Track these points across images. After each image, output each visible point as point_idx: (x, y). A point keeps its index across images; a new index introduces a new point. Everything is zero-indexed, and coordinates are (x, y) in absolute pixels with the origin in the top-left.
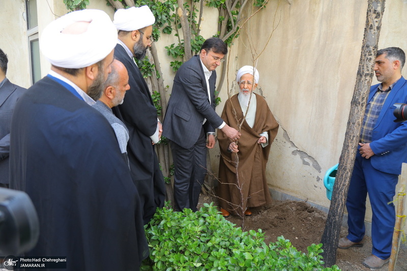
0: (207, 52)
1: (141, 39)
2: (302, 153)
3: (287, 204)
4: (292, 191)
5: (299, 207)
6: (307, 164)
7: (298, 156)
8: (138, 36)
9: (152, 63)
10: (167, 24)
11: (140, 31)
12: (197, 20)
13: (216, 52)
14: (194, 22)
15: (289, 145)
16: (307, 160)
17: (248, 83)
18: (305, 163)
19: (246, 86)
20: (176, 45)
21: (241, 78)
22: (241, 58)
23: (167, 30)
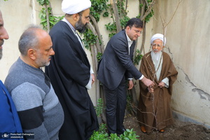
0: (131, 28)
1: (80, 19)
2: (200, 91)
3: (189, 125)
4: (193, 116)
5: (198, 129)
6: (204, 98)
7: (197, 93)
8: (78, 17)
9: (96, 35)
10: (104, 11)
11: (80, 14)
12: (124, 7)
13: (137, 27)
14: (123, 9)
15: (190, 84)
16: (203, 95)
17: (158, 45)
18: (202, 97)
19: (156, 47)
20: (112, 23)
21: (154, 42)
22: (155, 29)
23: (105, 14)
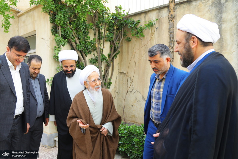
20: (94, 58)
22: (120, 63)
23: (90, 52)
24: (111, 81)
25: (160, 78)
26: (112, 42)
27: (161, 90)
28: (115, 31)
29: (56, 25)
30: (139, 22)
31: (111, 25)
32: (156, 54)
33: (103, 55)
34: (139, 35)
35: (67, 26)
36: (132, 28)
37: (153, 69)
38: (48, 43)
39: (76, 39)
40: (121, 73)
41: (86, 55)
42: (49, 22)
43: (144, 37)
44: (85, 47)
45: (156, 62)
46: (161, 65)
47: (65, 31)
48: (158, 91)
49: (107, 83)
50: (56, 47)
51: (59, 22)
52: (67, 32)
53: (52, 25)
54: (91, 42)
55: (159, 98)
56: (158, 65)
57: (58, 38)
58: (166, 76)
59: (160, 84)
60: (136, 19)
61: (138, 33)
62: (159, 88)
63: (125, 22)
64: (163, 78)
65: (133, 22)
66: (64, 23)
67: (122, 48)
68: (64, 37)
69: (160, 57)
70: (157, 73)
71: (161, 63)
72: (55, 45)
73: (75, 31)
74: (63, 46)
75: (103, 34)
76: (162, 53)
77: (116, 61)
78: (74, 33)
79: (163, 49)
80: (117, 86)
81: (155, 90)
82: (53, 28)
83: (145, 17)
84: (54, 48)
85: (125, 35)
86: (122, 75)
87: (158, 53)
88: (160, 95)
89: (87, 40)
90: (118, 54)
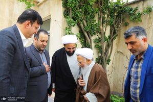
22: (118, 44)
23: (95, 34)
24: (110, 59)
25: (139, 58)
26: (112, 26)
27: (140, 70)
28: (115, 17)
29: (67, 9)
30: (136, 9)
31: (112, 11)
32: (131, 36)
33: (105, 37)
34: (137, 19)
35: (77, 9)
36: (130, 14)
37: (130, 50)
38: (61, 24)
39: (84, 21)
40: (118, 52)
41: (92, 36)
42: (62, 7)
43: (141, 21)
44: (91, 29)
45: (132, 43)
46: (137, 46)
47: (75, 13)
48: (136, 70)
49: (107, 60)
50: (66, 28)
51: (70, 5)
52: (77, 15)
53: (64, 9)
54: (96, 25)
55: (137, 78)
56: (134, 46)
57: (69, 19)
58: (144, 56)
59: (138, 64)
60: (134, 7)
61: (136, 18)
62: (137, 68)
63: (125, 9)
64: (141, 58)
65: (131, 9)
66: (75, 6)
67: (120, 32)
68: (74, 19)
69: (136, 37)
70: (135, 54)
71: (137, 44)
72: (66, 25)
73: (83, 15)
74: (73, 26)
75: (106, 19)
76: (138, 34)
77: (115, 42)
78: (83, 16)
79: (139, 30)
80: (114, 63)
81: (133, 69)
82: (65, 11)
83: (143, 4)
84: (65, 28)
85: (123, 20)
86: (119, 54)
87: (133, 34)
88: (137, 74)
89: (93, 23)
90: (116, 36)
